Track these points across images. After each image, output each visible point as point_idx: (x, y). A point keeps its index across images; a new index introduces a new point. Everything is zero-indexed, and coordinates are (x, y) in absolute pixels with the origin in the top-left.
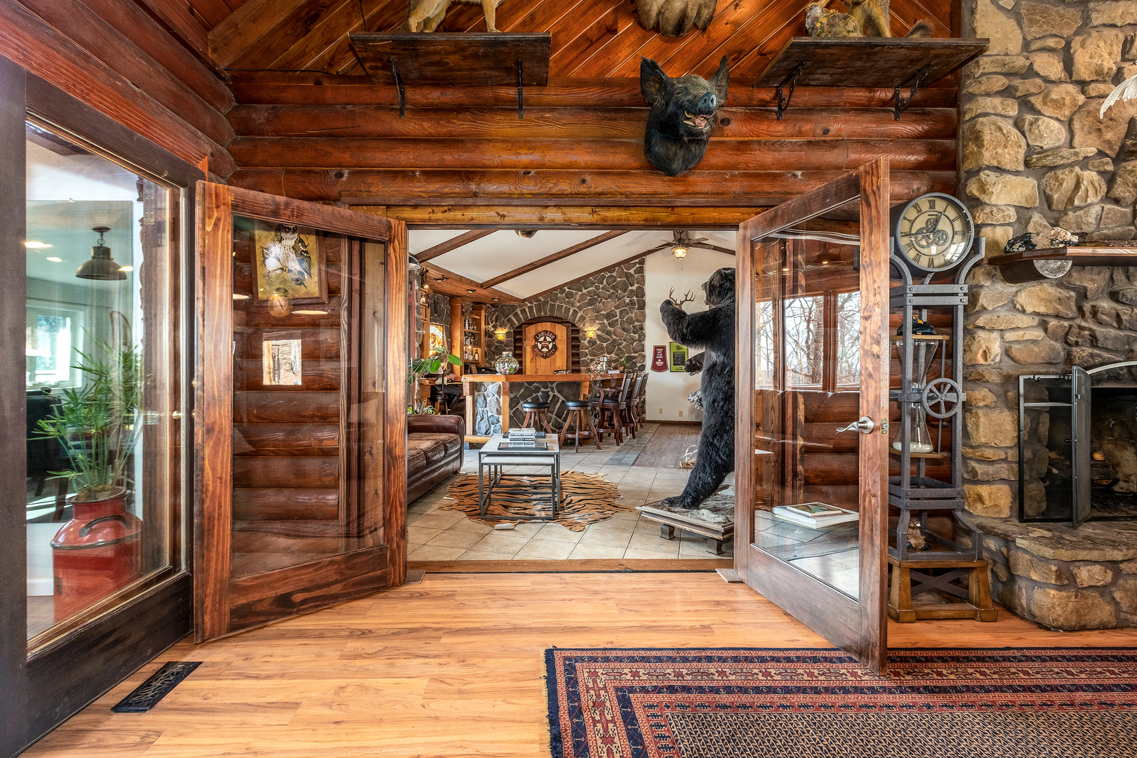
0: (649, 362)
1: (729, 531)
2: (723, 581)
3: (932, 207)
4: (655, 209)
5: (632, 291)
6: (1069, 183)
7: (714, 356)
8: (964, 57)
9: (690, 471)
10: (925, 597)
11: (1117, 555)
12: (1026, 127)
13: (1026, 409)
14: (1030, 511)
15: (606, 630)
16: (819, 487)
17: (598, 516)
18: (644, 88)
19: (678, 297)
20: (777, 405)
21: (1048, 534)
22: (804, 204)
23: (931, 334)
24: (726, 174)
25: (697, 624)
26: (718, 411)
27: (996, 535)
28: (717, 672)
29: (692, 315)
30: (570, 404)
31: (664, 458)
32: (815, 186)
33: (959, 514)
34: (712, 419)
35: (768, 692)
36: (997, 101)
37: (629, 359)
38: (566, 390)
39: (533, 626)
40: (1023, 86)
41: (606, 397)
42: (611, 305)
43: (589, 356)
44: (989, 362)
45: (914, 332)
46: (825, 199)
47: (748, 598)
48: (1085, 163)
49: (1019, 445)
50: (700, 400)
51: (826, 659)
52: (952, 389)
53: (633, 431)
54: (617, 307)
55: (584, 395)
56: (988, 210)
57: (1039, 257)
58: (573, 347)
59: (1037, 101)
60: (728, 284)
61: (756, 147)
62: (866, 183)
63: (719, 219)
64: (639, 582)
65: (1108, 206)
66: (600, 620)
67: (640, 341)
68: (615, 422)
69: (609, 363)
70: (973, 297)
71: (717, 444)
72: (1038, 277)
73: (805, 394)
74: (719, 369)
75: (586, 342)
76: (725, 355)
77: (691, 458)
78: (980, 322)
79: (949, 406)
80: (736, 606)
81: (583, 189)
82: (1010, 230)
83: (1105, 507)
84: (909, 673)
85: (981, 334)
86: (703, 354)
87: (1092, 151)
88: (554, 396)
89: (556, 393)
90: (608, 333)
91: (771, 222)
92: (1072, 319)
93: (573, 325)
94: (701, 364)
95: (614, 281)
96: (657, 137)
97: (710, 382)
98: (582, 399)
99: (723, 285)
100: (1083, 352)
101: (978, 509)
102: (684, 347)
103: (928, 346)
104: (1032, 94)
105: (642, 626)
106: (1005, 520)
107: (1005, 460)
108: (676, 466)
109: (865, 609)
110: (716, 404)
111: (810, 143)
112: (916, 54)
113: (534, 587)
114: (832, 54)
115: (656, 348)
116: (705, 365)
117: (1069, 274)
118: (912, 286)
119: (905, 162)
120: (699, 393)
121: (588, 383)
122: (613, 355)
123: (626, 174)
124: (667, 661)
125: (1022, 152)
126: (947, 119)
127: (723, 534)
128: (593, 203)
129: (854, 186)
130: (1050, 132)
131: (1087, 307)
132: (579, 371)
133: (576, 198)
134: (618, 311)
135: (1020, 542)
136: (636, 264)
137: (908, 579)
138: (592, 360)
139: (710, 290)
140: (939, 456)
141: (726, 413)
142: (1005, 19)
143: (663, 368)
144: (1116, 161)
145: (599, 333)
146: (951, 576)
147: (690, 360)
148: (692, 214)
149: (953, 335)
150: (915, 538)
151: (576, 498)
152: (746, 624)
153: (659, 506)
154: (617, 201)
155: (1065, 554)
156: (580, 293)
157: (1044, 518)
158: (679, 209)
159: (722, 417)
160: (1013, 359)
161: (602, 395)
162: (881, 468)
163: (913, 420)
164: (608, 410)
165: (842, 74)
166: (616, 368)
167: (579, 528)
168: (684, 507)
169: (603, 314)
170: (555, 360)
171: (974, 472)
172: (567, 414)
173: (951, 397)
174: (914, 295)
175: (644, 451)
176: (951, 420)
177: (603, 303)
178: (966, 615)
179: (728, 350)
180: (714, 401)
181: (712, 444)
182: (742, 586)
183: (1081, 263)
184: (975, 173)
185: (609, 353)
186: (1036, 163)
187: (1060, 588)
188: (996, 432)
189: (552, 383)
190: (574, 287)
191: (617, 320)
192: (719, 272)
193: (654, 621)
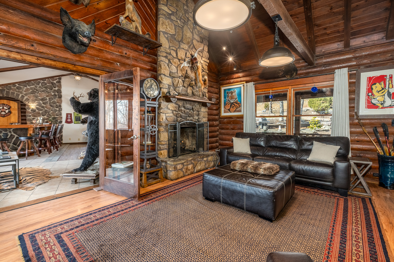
0: (64, 120)
1: (98, 175)
2: (96, 191)
3: (151, 81)
4: (67, 64)
5: (55, 90)
6: (177, 81)
7: (92, 118)
8: (158, 46)
9: (83, 160)
10: (150, 180)
11: (183, 161)
12: (170, 67)
13: (170, 132)
14: (170, 155)
15: (49, 220)
16: (125, 157)
17: (41, 182)
18: (62, 18)
19: (77, 95)
20: (112, 133)
21: (173, 160)
22: (119, 74)
23: (151, 114)
24: (95, 58)
25: (86, 206)
26: (93, 137)
27: (164, 162)
28: (93, 216)
29: (83, 103)
30: (22, 138)
31: (72, 156)
32: (123, 69)
33: (157, 158)
34: (91, 139)
35: (109, 216)
36: (164, 58)
37: (54, 118)
38: (19, 132)
39: (9, 230)
40: (169, 57)
41: (43, 134)
42: (44, 95)
43: (32, 117)
44: (163, 121)
45: (147, 113)
46: (124, 74)
47: (104, 194)
48: (179, 77)
49: (169, 140)
50: (87, 134)
51: (125, 202)
52: (155, 128)
53: (57, 148)
54: (47, 96)
55: (30, 134)
56: (162, 84)
57: (172, 97)
58: (22, 112)
59: (171, 61)
60: (96, 94)
61: (105, 52)
62: (134, 73)
63: (93, 73)
64: (63, 200)
65: (183, 88)
66: (45, 217)
67: (60, 111)
68: (48, 144)
69: (43, 120)
70: (160, 105)
71: (93, 148)
72: (171, 102)
73: (121, 130)
74: (93, 122)
75: (30, 110)
76: (96, 118)
77: (83, 155)
78: (161, 111)
79: (155, 131)
80: (100, 197)
81: (32, 48)
82: (167, 90)
83: (183, 152)
84: (145, 198)
85: (161, 114)
86: (87, 117)
87: (180, 75)
88: (11, 135)
89: (13, 134)
90: (43, 107)
91: (110, 77)
92: (178, 111)
93: (22, 102)
94: (87, 121)
95: (45, 85)
96: (67, 38)
97: (90, 127)
98: (29, 135)
99: (94, 94)
100: (179, 119)
101: (161, 157)
102: (80, 115)
103: (151, 117)
104: (171, 59)
105: (65, 213)
106: (166, 158)
107: (166, 144)
108: (77, 158)
109: (135, 185)
110: (93, 134)
111: (121, 55)
112: (147, 41)
113: (8, 217)
114: (126, 33)
115: (67, 114)
116: (88, 121)
117: (177, 101)
118: (147, 101)
119: (146, 68)
120: (86, 131)
121: (32, 129)
122: (45, 117)
123: (54, 47)
124: (75, 220)
125: (169, 72)
126: (155, 59)
127: (96, 177)
128: (38, 55)
129: (131, 73)
130: (174, 69)
131: (180, 109)
132: (26, 123)
133: (28, 51)
134: (48, 98)
135: (168, 162)
136: (57, 79)
137: (146, 176)
138: (33, 119)
139: (90, 95)
140: (153, 144)
141: (96, 137)
142: (166, 39)
143: (71, 122)
144: (185, 78)
145: (38, 107)
146: (155, 173)
147: (83, 119)
148: (82, 69)
149: (155, 114)
150: (148, 166)
151: (27, 178)
152: (103, 201)
153: (71, 173)
154: (50, 57)
155: (175, 163)
156: (25, 88)
157: (173, 156)
158: (77, 66)
159: (95, 139)
160: (167, 120)
161: (41, 134)
162: (138, 148)
163: (147, 136)
164: (44, 140)
165: (130, 39)
166: (47, 122)
167: (31, 189)
168: (81, 171)
169: (40, 99)
170: (10, 118)
171: (160, 148)
172: (20, 143)
173: (155, 130)
174: (147, 103)
175: (62, 155)
176: (155, 135)
177: (40, 94)
178: (158, 182)
179: (97, 116)
180: (92, 134)
181: (91, 148)
182: (102, 191)
183: (179, 99)
184: (160, 75)
185: (43, 116)
186: (171, 76)
187: (175, 171)
188: (164, 138)
189: (10, 129)
190: (22, 85)
191: (47, 102)
192: (93, 90)
193: (70, 210)
